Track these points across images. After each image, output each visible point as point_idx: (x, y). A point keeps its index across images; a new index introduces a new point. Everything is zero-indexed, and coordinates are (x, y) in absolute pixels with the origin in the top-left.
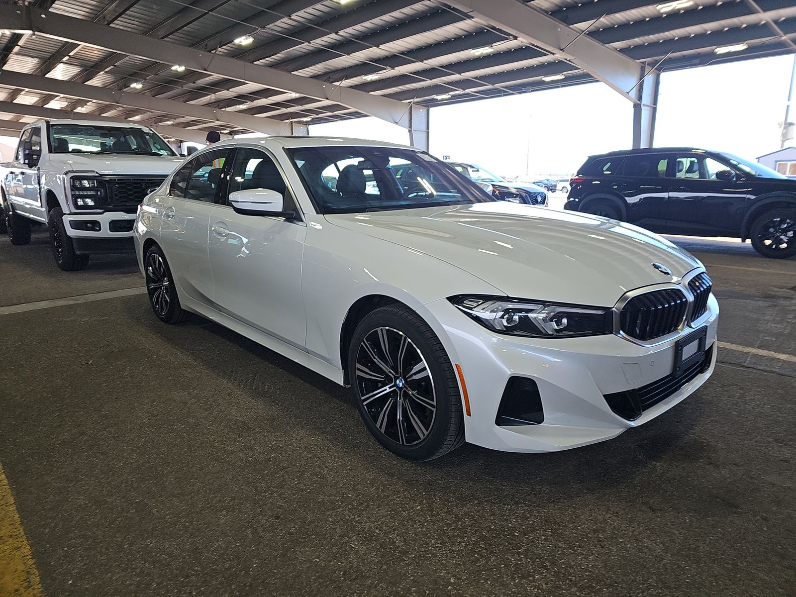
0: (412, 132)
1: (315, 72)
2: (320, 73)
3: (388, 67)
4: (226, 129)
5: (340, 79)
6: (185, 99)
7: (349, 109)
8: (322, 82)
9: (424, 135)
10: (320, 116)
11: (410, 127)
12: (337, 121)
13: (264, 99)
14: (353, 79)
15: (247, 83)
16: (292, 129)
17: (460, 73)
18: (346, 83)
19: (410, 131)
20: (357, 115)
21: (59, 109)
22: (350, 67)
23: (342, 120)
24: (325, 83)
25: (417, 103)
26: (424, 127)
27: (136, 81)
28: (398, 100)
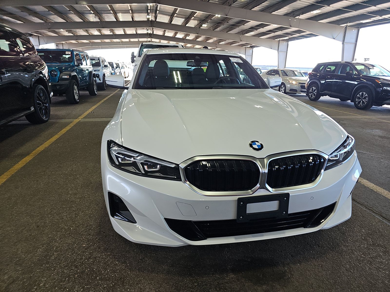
0: (345, 43)
1: (286, 12)
2: (289, 12)
3: (325, 5)
4: (248, 45)
5: (299, 15)
6: (227, 31)
7: (306, 32)
8: (289, 17)
9: (353, 46)
10: (293, 36)
11: (344, 41)
12: (303, 38)
13: (262, 29)
14: (307, 14)
15: (250, 21)
16: (279, 44)
17: (375, 6)
18: (303, 17)
19: (343, 43)
20: (311, 35)
21: (182, 38)
22: (305, 7)
23: (306, 38)
24: (291, 17)
25: (350, 26)
26: (354, 41)
27: (204, 23)
28: (337, 25)
